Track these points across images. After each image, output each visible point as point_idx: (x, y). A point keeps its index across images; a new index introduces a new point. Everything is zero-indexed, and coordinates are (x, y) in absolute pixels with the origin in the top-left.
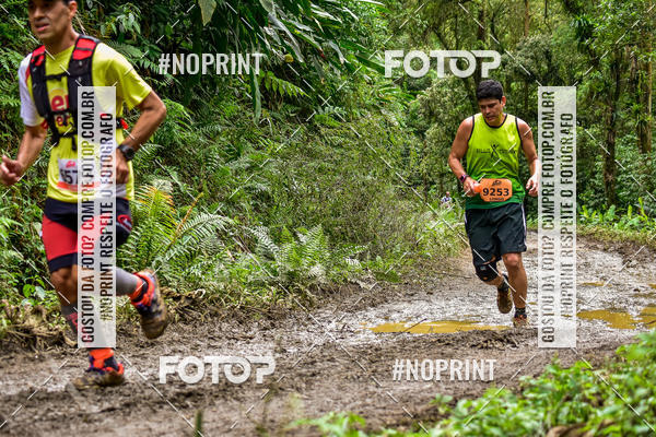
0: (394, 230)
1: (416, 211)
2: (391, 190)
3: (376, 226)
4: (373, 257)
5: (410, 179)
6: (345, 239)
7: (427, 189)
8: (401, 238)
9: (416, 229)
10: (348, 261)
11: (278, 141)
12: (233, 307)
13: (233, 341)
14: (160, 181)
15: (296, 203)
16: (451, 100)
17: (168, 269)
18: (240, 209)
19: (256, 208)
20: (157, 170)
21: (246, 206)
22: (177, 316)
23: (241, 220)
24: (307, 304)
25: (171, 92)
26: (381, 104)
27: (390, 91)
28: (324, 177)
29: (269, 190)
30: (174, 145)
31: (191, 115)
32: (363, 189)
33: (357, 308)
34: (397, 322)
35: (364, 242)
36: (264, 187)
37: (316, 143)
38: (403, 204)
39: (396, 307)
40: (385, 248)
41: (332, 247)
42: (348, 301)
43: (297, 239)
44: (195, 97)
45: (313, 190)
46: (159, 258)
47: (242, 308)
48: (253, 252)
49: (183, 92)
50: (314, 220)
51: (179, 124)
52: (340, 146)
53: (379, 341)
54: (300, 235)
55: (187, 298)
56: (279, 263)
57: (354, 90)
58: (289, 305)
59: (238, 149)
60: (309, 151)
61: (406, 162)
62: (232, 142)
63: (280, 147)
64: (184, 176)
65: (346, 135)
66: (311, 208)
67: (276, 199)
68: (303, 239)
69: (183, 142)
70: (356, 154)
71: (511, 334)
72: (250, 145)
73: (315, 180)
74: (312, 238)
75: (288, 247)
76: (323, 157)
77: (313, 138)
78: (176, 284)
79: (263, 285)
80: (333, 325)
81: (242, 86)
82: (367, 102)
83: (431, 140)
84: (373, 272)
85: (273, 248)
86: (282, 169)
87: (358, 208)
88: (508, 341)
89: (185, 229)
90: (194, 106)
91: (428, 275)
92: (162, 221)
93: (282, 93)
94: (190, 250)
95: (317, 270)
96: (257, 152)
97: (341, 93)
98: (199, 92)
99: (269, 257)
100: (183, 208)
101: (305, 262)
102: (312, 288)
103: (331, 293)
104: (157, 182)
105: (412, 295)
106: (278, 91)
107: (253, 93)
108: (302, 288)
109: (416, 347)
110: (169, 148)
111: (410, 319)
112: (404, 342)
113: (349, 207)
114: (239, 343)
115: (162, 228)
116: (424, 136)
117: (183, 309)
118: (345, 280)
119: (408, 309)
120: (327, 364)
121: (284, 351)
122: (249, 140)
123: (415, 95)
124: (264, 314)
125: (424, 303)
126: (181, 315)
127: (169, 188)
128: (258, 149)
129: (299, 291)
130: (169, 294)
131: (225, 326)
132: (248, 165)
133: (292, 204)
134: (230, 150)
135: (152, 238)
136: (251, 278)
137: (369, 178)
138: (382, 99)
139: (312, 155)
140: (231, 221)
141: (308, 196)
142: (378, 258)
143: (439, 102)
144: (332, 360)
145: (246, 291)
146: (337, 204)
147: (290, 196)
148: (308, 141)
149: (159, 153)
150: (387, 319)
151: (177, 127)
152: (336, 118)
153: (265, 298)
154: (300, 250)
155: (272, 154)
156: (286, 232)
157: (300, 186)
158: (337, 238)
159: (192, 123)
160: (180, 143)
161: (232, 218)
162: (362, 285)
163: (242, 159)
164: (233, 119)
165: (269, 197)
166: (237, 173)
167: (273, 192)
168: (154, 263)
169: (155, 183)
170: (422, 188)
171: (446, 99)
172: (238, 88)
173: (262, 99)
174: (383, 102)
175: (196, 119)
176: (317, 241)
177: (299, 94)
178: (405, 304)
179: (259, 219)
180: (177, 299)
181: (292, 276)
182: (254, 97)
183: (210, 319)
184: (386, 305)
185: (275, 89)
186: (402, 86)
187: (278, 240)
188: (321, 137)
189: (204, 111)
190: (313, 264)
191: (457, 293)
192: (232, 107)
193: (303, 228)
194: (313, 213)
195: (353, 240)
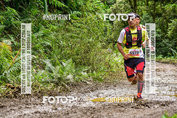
0: (101, 61)
1: (110, 53)
2: (99, 45)
3: (93, 59)
4: (92, 72)
5: (107, 40)
6: (81, 64)
7: (114, 45)
8: (103, 64)
9: (109, 61)
10: (82, 73)
11: (54, 25)
12: (36, 92)
13: (35, 105)
14: (6, 40)
15: (62, 50)
16: (124, 9)
17: (9, 76)
18: (39, 52)
19: (46, 52)
20: (5, 36)
21: (42, 51)
22: (13, 96)
23: (39, 56)
24: (66, 90)
25: (10, 4)
26: (96, 10)
27: (99, 5)
28: (73, 40)
29: (51, 45)
30: (12, 26)
31: (19, 14)
32: (88, 44)
33: (86, 92)
34: (102, 97)
35: (89, 65)
36: (49, 43)
37: (70, 26)
38: (104, 51)
39: (101, 92)
40: (97, 68)
41: (76, 67)
42: (82, 89)
43: (62, 64)
44: (20, 6)
45: (68, 45)
46: (6, 72)
47: (39, 92)
48: (44, 70)
49: (15, 4)
50: (69, 57)
51: (14, 17)
52: (79, 27)
53: (95, 105)
54: (63, 63)
55: (17, 88)
56: (54, 74)
57: (85, 4)
58: (59, 91)
59: (38, 28)
60: (67, 29)
61: (106, 34)
62: (36, 25)
63: (55, 27)
64: (16, 39)
65: (82, 23)
66: (68, 52)
67: (54, 48)
68: (64, 64)
69: (16, 25)
70: (85, 30)
71: (147, 103)
72: (43, 26)
73: (69, 41)
74: (67, 64)
75: (58, 67)
76: (72, 32)
77: (68, 24)
78: (12, 82)
79: (48, 82)
80: (76, 99)
81: (40, 2)
82: (90, 9)
83: (116, 25)
84: (92, 78)
85: (52, 68)
86: (56, 36)
87: (86, 52)
88: (147, 106)
89: (17, 60)
90: (20, 10)
91: (114, 79)
92: (7, 57)
93: (56, 6)
94: (19, 69)
95: (70, 77)
96: (46, 29)
97: (80, 6)
98: (22, 5)
99: (51, 71)
100: (16, 52)
101: (65, 73)
102: (68, 84)
103: (76, 86)
104: (5, 41)
105: (108, 87)
106: (54, 5)
107: (44, 5)
108: (64, 84)
109: (109, 108)
110: (10, 27)
111: (107, 96)
112: (104, 106)
113: (83, 52)
114: (38, 106)
115: (7, 60)
116: (113, 23)
117: (15, 93)
118: (81, 81)
119: (106, 92)
120: (73, 114)
121: (56, 109)
122: (42, 24)
123: (110, 7)
124: (48, 94)
125: (113, 90)
126: (14, 95)
127: (10, 43)
128: (46, 28)
129: (63, 85)
130: (9, 86)
131: (32, 99)
132: (42, 34)
133: (60, 50)
134: (35, 28)
135: (2, 64)
136: (43, 80)
137: (91, 40)
138: (96, 9)
139: (68, 31)
140: (35, 57)
141: (66, 47)
142: (94, 72)
143: (119, 9)
144: (75, 112)
145: (41, 85)
146: (78, 50)
147: (59, 47)
148: (66, 25)
149: (5, 29)
150: (98, 96)
151: (13, 19)
152: (78, 16)
153: (49, 88)
154: (63, 69)
155: (52, 30)
156: (58, 62)
157: (63, 43)
158: (78, 64)
159: (19, 17)
160: (14, 25)
161: (36, 55)
162: (88, 83)
163: (40, 32)
164: (36, 16)
165: (51, 48)
166: (38, 38)
167: (52, 45)
168: (3, 74)
169: (4, 41)
170: (112, 44)
171: (122, 8)
172: (38, 3)
173: (48, 8)
174: (97, 10)
175: (21, 16)
176: (70, 65)
177: (62, 6)
178: (105, 91)
179: (47, 56)
180: (13, 88)
181: (60, 79)
182: (45, 7)
183: (26, 96)
184: (97, 91)
185: (53, 4)
186: (104, 3)
187: (54, 64)
188: (72, 23)
189: (24, 12)
190: (68, 74)
191: (126, 86)
192: (36, 11)
193: (64, 60)
194: (68, 54)
195: (84, 65)
